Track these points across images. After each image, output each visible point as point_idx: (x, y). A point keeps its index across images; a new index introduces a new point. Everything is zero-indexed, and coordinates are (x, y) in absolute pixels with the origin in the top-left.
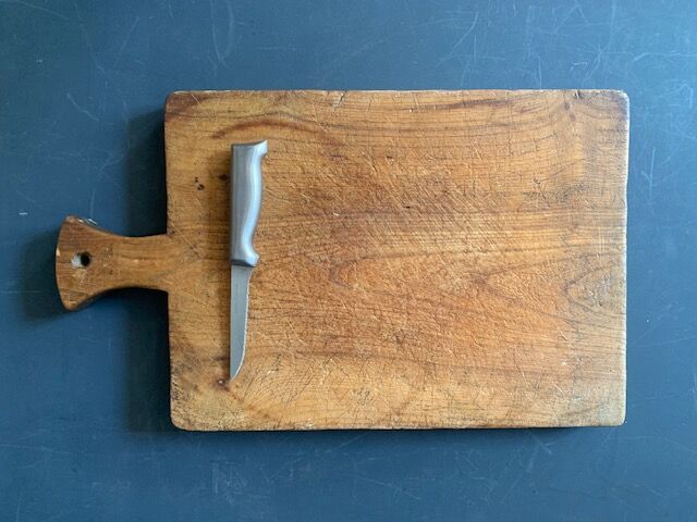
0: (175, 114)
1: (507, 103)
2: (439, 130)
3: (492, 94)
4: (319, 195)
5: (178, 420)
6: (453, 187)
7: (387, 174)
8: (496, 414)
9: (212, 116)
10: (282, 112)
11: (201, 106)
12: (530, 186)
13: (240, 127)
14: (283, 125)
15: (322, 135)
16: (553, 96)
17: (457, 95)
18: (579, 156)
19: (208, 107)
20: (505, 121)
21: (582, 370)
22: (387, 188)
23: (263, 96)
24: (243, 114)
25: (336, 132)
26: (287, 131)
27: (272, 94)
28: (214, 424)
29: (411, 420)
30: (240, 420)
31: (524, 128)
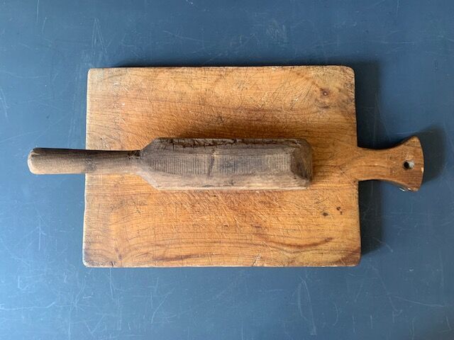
0: (355, 252)
1: (156, 259)
2: (197, 242)
3: (165, 265)
4: (268, 204)
5: (350, 72)
6: (189, 209)
7: (228, 217)
8: (164, 75)
9: (332, 250)
10: (291, 253)
11: (339, 257)
12: (143, 209)
13: (315, 245)
14: (290, 245)
15: (266, 239)
16: (128, 264)
17: (186, 264)
18: (113, 227)
19: (335, 256)
20: (157, 247)
21: (113, 101)
22: (227, 208)
23: (303, 263)
24: (314, 252)
25: (259, 241)
26: (287, 242)
27: (297, 264)
28: (329, 69)
29: (214, 72)
30: (314, 71)
31: (146, 244)
